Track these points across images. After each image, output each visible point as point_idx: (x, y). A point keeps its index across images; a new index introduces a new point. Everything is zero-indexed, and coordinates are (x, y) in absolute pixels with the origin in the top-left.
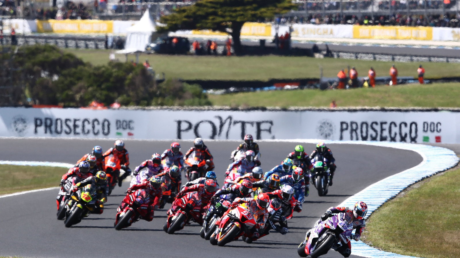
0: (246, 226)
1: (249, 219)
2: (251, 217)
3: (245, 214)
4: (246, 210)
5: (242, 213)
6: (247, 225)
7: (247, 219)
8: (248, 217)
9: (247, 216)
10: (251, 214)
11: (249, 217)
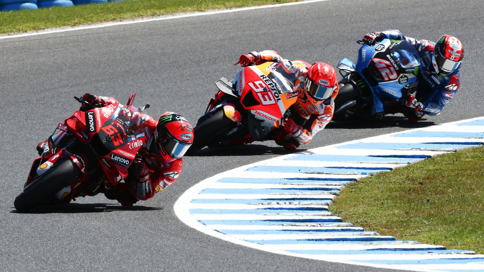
0: (255, 117)
1: (264, 103)
2: (270, 100)
3: (257, 88)
4: (265, 79)
5: (251, 84)
6: (258, 116)
7: (258, 103)
8: (263, 96)
9: (260, 95)
10: (274, 92)
11: (266, 96)
